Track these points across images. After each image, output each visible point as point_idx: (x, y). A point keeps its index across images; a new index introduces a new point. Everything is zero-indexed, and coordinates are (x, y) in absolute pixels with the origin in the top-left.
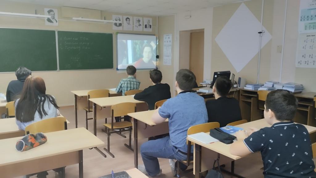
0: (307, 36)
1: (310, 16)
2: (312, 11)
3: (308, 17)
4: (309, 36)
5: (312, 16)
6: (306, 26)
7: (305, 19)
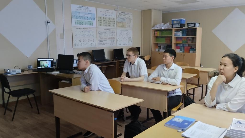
0: (77, 28)
1: (77, 16)
2: (78, 13)
3: (76, 16)
4: (78, 28)
5: (78, 17)
6: (75, 22)
7: (75, 18)
